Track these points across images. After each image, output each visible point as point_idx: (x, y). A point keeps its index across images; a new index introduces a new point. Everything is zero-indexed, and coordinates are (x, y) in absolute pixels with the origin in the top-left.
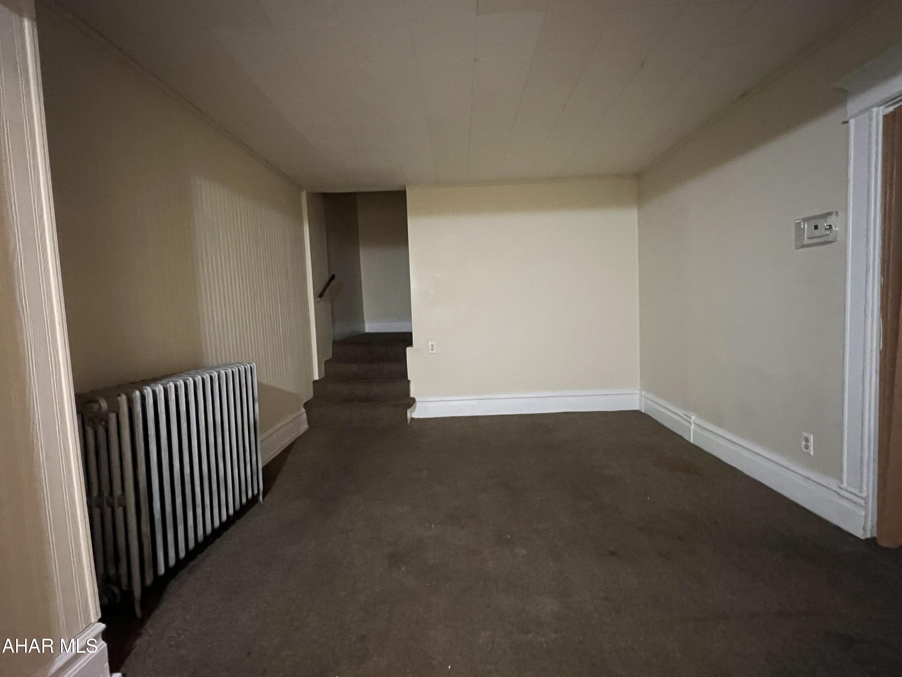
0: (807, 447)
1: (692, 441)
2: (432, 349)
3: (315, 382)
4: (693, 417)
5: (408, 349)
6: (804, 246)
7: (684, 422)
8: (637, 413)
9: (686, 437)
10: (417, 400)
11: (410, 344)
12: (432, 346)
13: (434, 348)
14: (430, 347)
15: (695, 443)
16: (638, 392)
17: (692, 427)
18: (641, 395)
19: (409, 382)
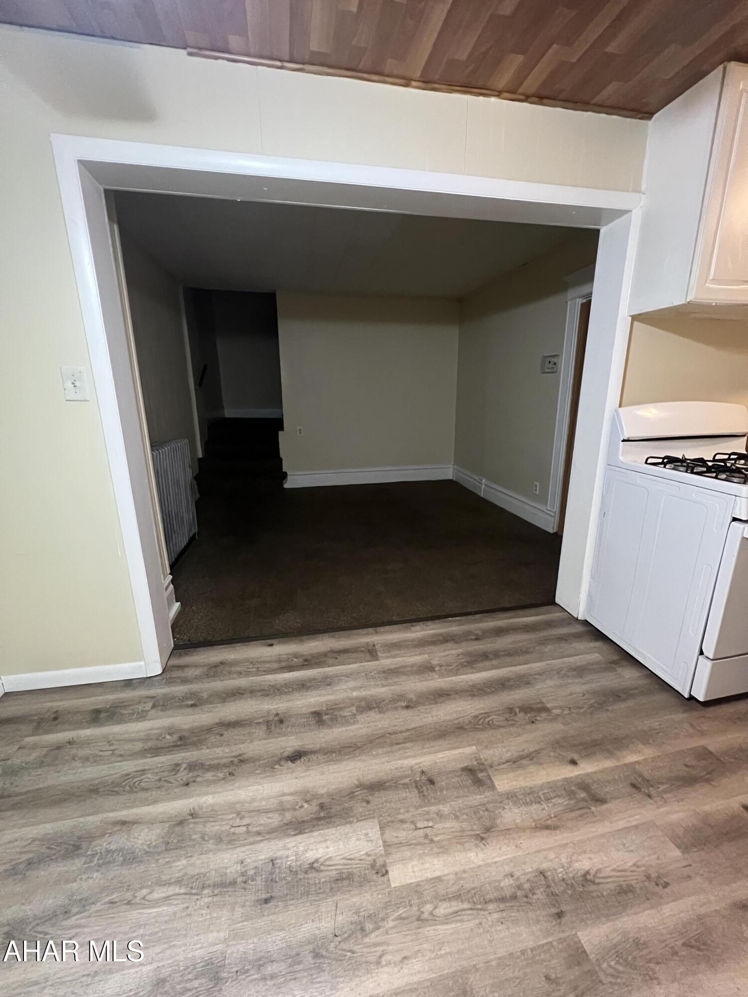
0: (536, 490)
1: (482, 495)
2: (300, 433)
3: (199, 459)
4: (484, 481)
5: (280, 433)
6: (544, 373)
7: (479, 484)
8: (451, 481)
9: (479, 495)
10: (288, 474)
11: (282, 429)
12: (300, 430)
13: (302, 432)
14: (298, 432)
15: (484, 497)
16: (452, 466)
17: (483, 486)
18: (454, 469)
19: (281, 460)
